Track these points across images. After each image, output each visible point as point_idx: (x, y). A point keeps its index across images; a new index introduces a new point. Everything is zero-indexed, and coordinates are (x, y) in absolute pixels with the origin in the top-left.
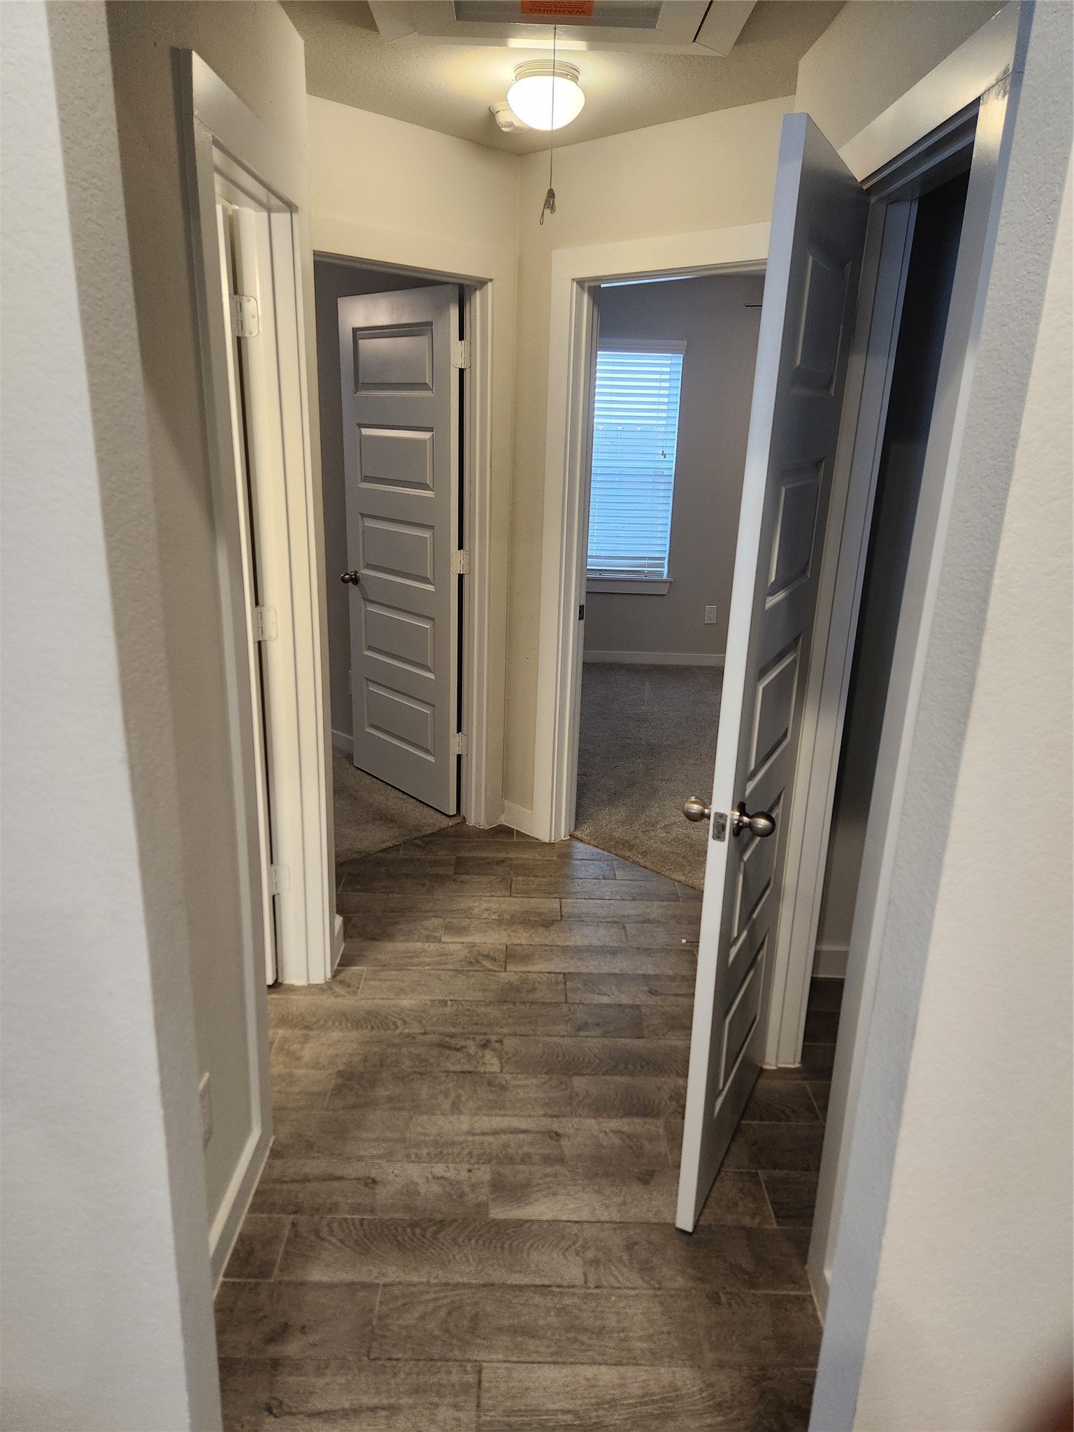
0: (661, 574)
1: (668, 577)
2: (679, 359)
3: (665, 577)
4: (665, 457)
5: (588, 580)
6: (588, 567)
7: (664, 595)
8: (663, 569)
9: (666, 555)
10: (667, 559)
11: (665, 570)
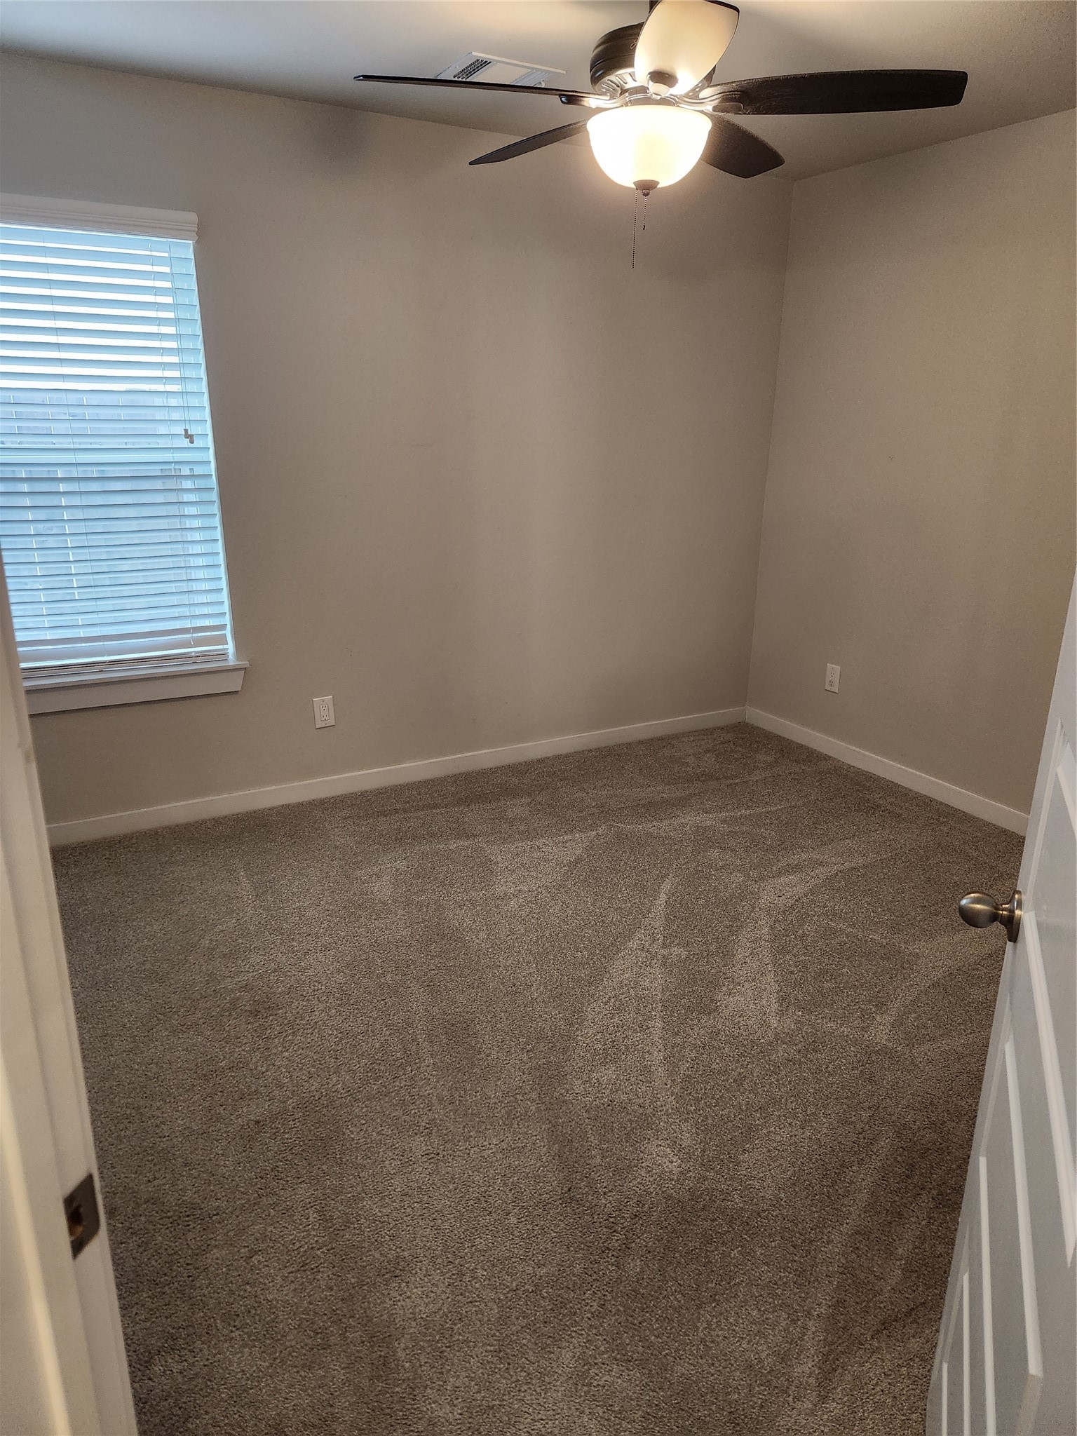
0: (222, 655)
1: (238, 659)
2: (186, 249)
3: (232, 660)
4: (192, 442)
5: (29, 692)
6: (23, 665)
7: (237, 692)
8: (225, 647)
9: (227, 620)
10: (229, 627)
11: (230, 647)
